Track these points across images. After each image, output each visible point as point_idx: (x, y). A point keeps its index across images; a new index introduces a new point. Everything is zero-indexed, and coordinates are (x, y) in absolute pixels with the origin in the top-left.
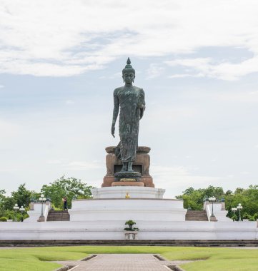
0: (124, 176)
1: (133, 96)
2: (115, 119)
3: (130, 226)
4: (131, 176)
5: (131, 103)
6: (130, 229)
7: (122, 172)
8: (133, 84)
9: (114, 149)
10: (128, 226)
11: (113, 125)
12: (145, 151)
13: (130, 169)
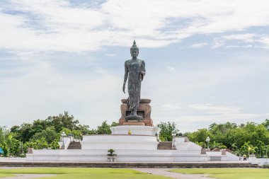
0: (130, 119)
1: (137, 66)
2: (125, 81)
3: (111, 153)
4: (135, 118)
5: (136, 70)
6: (111, 155)
7: (130, 116)
8: (138, 58)
9: (126, 100)
10: (109, 153)
11: (124, 85)
12: (147, 102)
13: (135, 114)
